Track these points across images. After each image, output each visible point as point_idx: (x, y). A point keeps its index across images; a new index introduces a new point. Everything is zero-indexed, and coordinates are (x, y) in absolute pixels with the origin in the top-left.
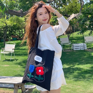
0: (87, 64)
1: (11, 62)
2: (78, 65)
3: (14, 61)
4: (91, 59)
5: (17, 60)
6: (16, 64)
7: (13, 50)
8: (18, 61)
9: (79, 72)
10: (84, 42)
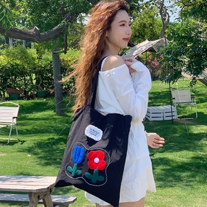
0: (181, 149)
1: (9, 147)
2: (161, 152)
3: (16, 145)
4: (189, 139)
5: (24, 141)
6: (23, 151)
7: (15, 119)
8: (25, 145)
9: (165, 167)
10: (171, 104)
